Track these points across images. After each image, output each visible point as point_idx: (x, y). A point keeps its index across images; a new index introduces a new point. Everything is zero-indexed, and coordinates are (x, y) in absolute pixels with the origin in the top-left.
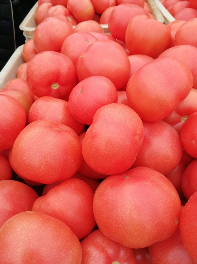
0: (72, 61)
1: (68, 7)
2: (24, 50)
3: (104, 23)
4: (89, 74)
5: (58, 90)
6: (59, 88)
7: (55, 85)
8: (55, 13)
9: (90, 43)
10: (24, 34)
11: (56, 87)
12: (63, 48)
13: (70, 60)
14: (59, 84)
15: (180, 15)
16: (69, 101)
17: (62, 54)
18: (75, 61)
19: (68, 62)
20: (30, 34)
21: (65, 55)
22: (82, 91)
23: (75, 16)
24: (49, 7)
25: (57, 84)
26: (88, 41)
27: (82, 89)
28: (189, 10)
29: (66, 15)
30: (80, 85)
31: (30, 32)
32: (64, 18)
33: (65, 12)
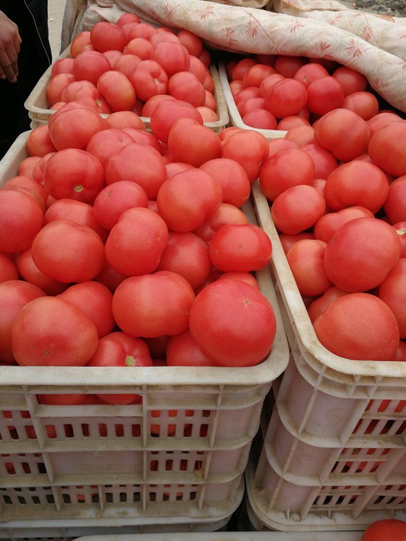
0: (100, 162)
1: (98, 85)
2: (30, 139)
3: (146, 116)
4: (118, 178)
5: (81, 193)
6: (82, 191)
7: (78, 188)
8: (80, 93)
9: (124, 144)
10: (30, 116)
11: (79, 189)
12: (90, 146)
13: (98, 161)
14: (84, 186)
15: (250, 117)
16: (94, 206)
17: (88, 153)
18: (104, 162)
19: (96, 163)
20: (39, 116)
21: (93, 154)
22: (110, 195)
23: (108, 100)
24: (70, 81)
25: (81, 186)
26: (122, 141)
27: (110, 192)
28: (262, 113)
29: (95, 98)
30: (108, 188)
31: (40, 114)
32: (91, 101)
33: (94, 93)
